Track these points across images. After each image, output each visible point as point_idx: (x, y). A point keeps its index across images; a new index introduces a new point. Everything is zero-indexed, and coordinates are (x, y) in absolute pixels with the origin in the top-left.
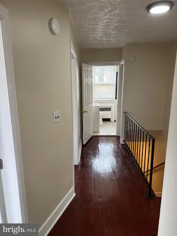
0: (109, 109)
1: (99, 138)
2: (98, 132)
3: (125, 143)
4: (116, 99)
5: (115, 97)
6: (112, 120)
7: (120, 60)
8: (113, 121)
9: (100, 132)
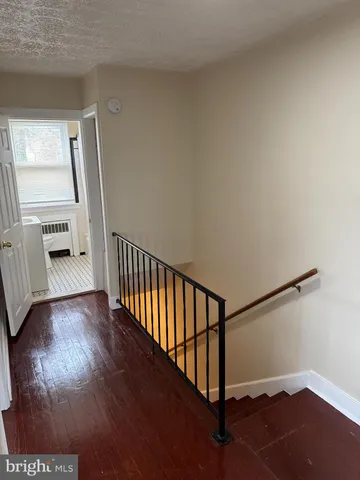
0: (64, 227)
1: (53, 305)
2: (46, 291)
3: (121, 304)
4: (77, 201)
5: (74, 198)
6: (75, 251)
7: (82, 107)
8: (77, 253)
9: (51, 288)
